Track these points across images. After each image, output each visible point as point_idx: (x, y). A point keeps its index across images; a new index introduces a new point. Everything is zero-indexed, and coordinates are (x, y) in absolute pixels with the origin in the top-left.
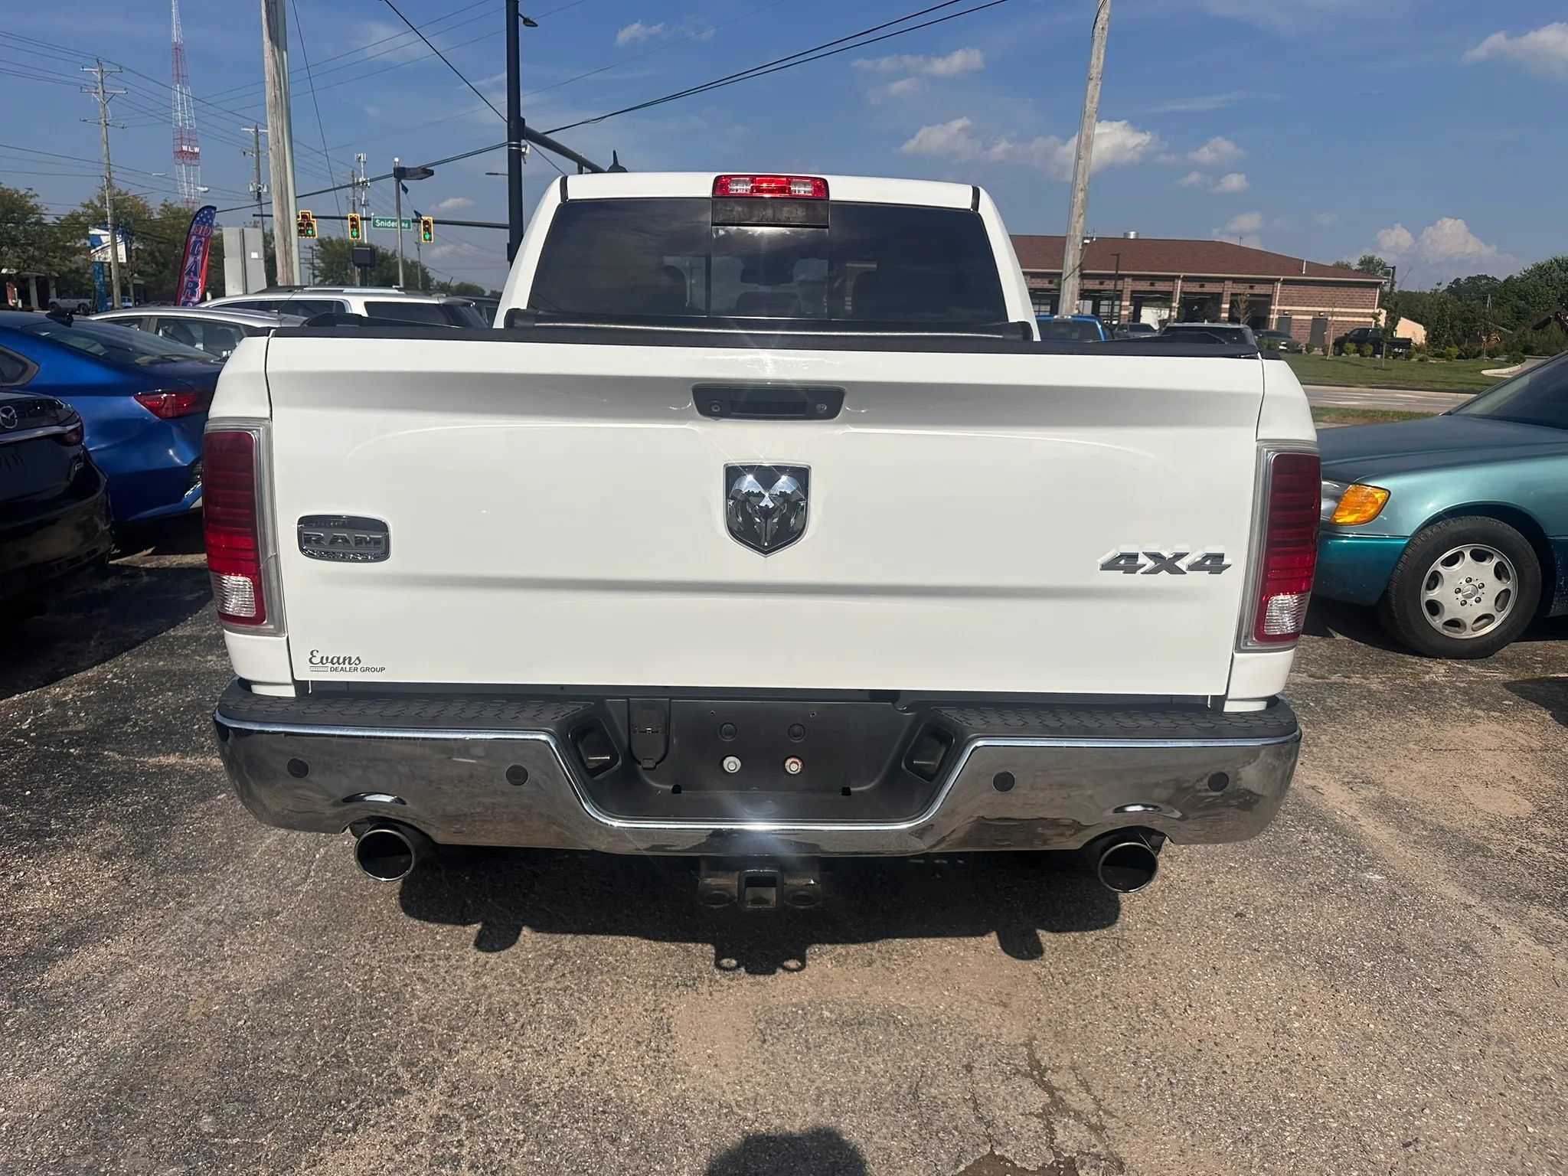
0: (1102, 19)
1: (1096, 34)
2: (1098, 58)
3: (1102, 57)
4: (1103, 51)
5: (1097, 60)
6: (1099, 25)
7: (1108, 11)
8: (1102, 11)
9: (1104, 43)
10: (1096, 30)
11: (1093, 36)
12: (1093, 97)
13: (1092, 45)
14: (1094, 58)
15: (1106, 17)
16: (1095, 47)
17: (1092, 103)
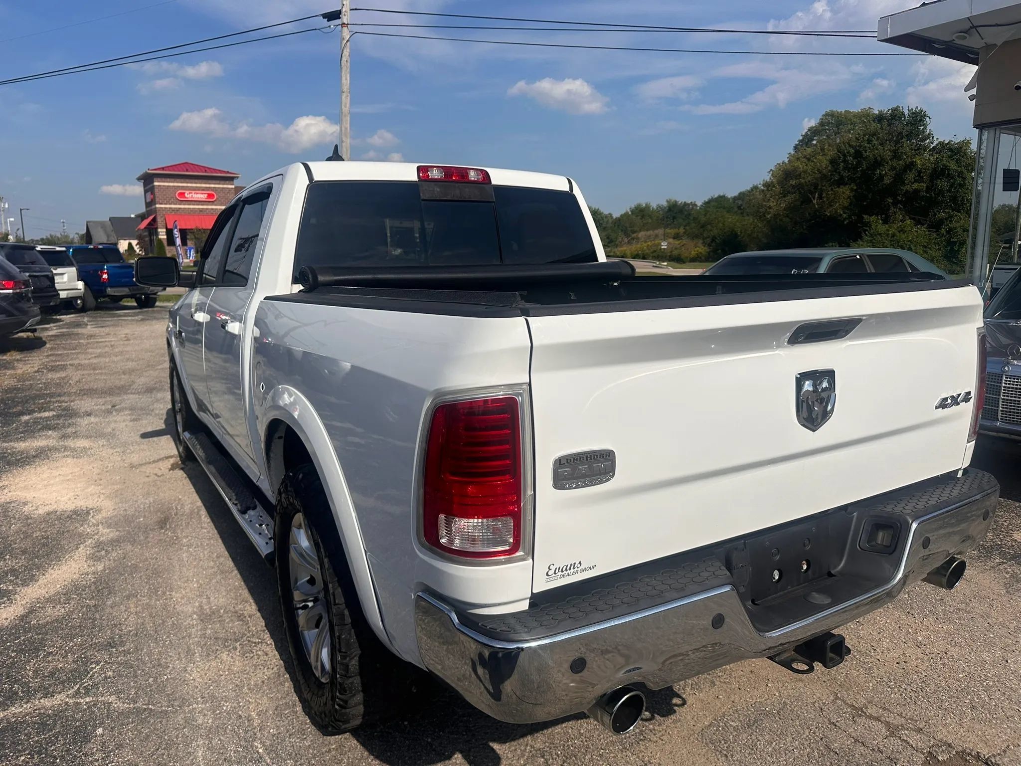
0: (345, 55)
1: (343, 64)
2: (346, 79)
3: (348, 78)
4: (348, 75)
5: (346, 80)
6: (344, 59)
7: (348, 50)
8: (345, 50)
9: (348, 70)
10: (342, 61)
11: (341, 65)
12: (346, 104)
13: (341, 72)
14: (344, 78)
15: (348, 54)
16: (343, 73)
17: (345, 107)
